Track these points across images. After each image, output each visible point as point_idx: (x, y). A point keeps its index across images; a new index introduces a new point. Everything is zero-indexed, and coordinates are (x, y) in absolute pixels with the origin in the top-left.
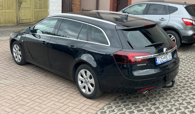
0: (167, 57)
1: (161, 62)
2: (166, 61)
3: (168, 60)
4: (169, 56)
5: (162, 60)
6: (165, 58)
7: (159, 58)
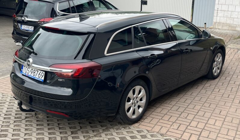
0: (36, 73)
1: (26, 74)
2: (32, 77)
3: (34, 77)
4: (39, 74)
5: (28, 72)
6: (32, 72)
7: (25, 67)
